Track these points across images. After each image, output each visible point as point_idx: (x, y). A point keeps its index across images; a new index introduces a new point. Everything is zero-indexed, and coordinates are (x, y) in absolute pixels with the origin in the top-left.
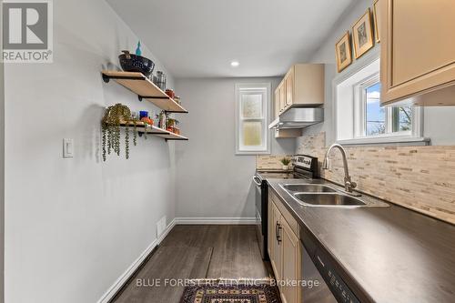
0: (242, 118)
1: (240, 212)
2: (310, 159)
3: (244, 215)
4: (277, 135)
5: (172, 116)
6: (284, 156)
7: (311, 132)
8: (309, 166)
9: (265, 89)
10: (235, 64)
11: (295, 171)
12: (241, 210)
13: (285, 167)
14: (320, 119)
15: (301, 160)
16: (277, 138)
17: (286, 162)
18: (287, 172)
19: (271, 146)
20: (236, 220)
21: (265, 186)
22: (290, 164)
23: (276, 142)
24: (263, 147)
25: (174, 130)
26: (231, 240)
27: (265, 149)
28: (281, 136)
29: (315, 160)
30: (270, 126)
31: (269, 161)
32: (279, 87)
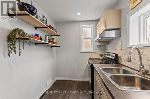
0: (83, 37)
1: (82, 76)
2: (114, 55)
3: (84, 77)
4: (98, 44)
5: (53, 37)
6: (101, 53)
7: (114, 42)
8: (114, 58)
9: (92, 25)
10: (79, 14)
11: (106, 59)
12: (83, 75)
13: (101, 58)
14: (119, 36)
15: (109, 55)
16: (98, 46)
17: (101, 56)
18: (102, 60)
19: (95, 49)
20: (81, 79)
21: (92, 67)
22: (103, 56)
23: (97, 47)
24: (92, 49)
25: (54, 43)
26: (78, 89)
27: (93, 50)
28: (100, 44)
29: (116, 55)
30: (95, 40)
31: (94, 55)
32: (99, 23)
